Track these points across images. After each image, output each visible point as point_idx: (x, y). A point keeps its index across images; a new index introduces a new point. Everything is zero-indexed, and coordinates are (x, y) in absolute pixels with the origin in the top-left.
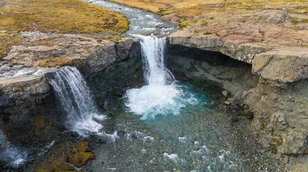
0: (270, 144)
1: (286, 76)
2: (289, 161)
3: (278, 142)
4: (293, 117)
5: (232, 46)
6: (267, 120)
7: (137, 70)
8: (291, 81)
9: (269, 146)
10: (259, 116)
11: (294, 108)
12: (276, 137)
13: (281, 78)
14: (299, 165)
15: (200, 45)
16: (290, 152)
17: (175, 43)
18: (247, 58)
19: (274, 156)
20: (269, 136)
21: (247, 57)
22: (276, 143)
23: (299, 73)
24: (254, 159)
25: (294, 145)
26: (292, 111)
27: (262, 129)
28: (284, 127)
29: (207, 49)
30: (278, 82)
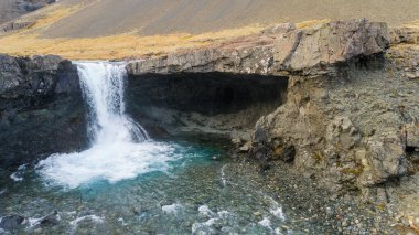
0: (341, 182)
1: (330, 53)
2: (388, 197)
3: (353, 172)
4: (362, 117)
5: (235, 54)
6: (321, 145)
7: (73, 120)
8: (341, 59)
9: (340, 186)
10: (306, 143)
11: (359, 105)
12: (347, 166)
13: (326, 59)
14: (409, 198)
15: (184, 65)
16: (386, 175)
17: (142, 71)
18: (261, 67)
19: (356, 200)
20: (334, 169)
21: (259, 64)
22: (350, 176)
23: (349, 44)
24: (325, 212)
25: (389, 157)
26: (357, 110)
27: (317, 162)
28: (356, 138)
29: (196, 70)
30: (322, 66)
